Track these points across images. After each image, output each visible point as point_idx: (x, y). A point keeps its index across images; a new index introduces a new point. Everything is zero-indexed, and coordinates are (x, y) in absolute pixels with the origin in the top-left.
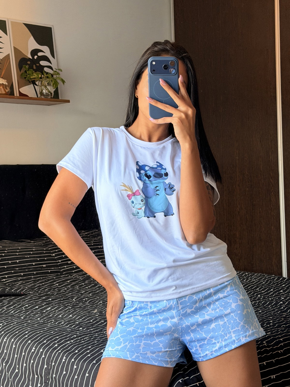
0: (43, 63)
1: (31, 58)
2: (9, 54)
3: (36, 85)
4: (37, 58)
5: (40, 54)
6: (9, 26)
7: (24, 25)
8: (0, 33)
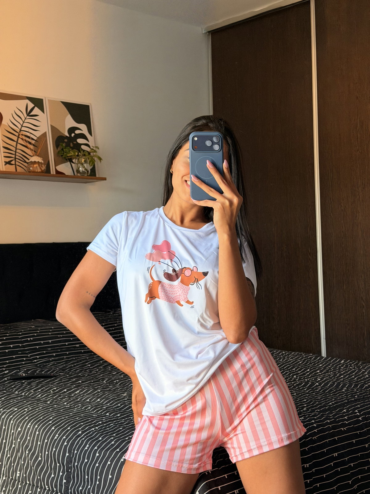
0: (80, 141)
1: (68, 135)
2: (46, 132)
3: (73, 162)
4: (74, 136)
5: (77, 132)
6: (46, 105)
7: (61, 103)
8: (36, 111)
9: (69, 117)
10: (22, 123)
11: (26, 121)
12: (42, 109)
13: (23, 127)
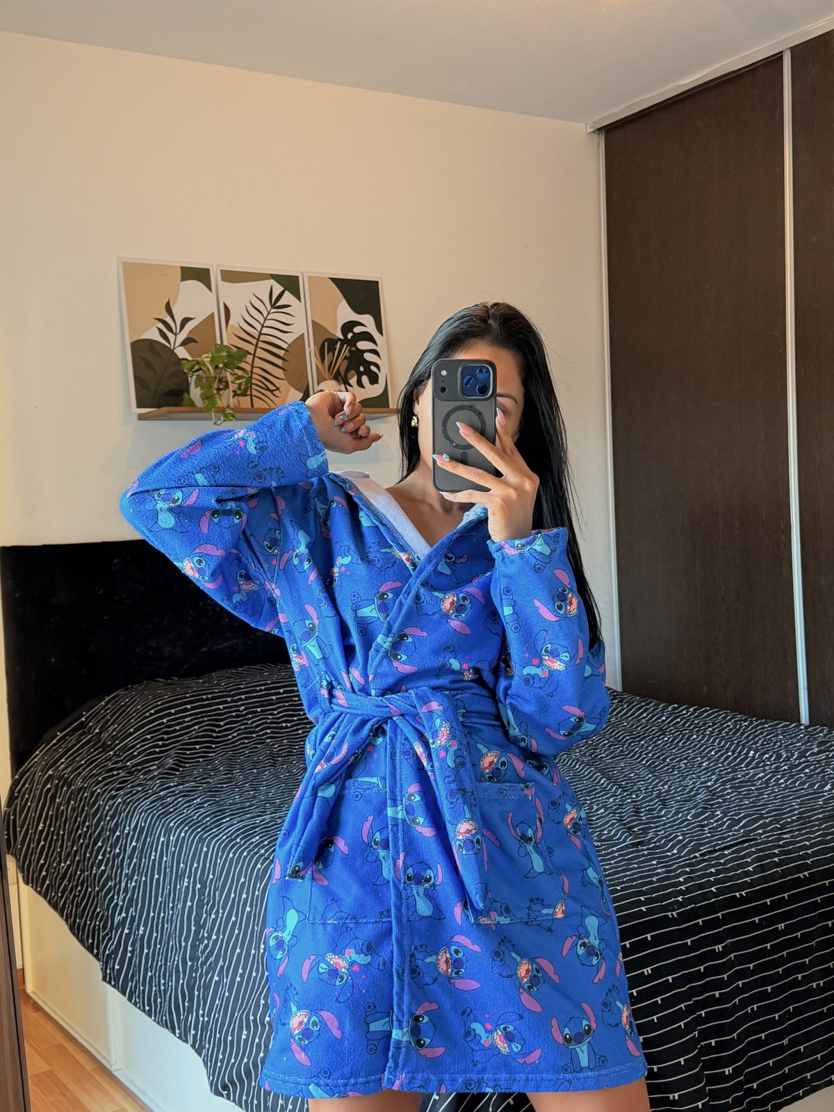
0: (362, 345)
1: (342, 337)
2: (303, 334)
4: (352, 337)
5: (357, 330)
6: (304, 286)
7: (330, 281)
8: (288, 298)
9: (344, 304)
10: (262, 320)
11: (269, 317)
12: (297, 294)
13: (264, 329)
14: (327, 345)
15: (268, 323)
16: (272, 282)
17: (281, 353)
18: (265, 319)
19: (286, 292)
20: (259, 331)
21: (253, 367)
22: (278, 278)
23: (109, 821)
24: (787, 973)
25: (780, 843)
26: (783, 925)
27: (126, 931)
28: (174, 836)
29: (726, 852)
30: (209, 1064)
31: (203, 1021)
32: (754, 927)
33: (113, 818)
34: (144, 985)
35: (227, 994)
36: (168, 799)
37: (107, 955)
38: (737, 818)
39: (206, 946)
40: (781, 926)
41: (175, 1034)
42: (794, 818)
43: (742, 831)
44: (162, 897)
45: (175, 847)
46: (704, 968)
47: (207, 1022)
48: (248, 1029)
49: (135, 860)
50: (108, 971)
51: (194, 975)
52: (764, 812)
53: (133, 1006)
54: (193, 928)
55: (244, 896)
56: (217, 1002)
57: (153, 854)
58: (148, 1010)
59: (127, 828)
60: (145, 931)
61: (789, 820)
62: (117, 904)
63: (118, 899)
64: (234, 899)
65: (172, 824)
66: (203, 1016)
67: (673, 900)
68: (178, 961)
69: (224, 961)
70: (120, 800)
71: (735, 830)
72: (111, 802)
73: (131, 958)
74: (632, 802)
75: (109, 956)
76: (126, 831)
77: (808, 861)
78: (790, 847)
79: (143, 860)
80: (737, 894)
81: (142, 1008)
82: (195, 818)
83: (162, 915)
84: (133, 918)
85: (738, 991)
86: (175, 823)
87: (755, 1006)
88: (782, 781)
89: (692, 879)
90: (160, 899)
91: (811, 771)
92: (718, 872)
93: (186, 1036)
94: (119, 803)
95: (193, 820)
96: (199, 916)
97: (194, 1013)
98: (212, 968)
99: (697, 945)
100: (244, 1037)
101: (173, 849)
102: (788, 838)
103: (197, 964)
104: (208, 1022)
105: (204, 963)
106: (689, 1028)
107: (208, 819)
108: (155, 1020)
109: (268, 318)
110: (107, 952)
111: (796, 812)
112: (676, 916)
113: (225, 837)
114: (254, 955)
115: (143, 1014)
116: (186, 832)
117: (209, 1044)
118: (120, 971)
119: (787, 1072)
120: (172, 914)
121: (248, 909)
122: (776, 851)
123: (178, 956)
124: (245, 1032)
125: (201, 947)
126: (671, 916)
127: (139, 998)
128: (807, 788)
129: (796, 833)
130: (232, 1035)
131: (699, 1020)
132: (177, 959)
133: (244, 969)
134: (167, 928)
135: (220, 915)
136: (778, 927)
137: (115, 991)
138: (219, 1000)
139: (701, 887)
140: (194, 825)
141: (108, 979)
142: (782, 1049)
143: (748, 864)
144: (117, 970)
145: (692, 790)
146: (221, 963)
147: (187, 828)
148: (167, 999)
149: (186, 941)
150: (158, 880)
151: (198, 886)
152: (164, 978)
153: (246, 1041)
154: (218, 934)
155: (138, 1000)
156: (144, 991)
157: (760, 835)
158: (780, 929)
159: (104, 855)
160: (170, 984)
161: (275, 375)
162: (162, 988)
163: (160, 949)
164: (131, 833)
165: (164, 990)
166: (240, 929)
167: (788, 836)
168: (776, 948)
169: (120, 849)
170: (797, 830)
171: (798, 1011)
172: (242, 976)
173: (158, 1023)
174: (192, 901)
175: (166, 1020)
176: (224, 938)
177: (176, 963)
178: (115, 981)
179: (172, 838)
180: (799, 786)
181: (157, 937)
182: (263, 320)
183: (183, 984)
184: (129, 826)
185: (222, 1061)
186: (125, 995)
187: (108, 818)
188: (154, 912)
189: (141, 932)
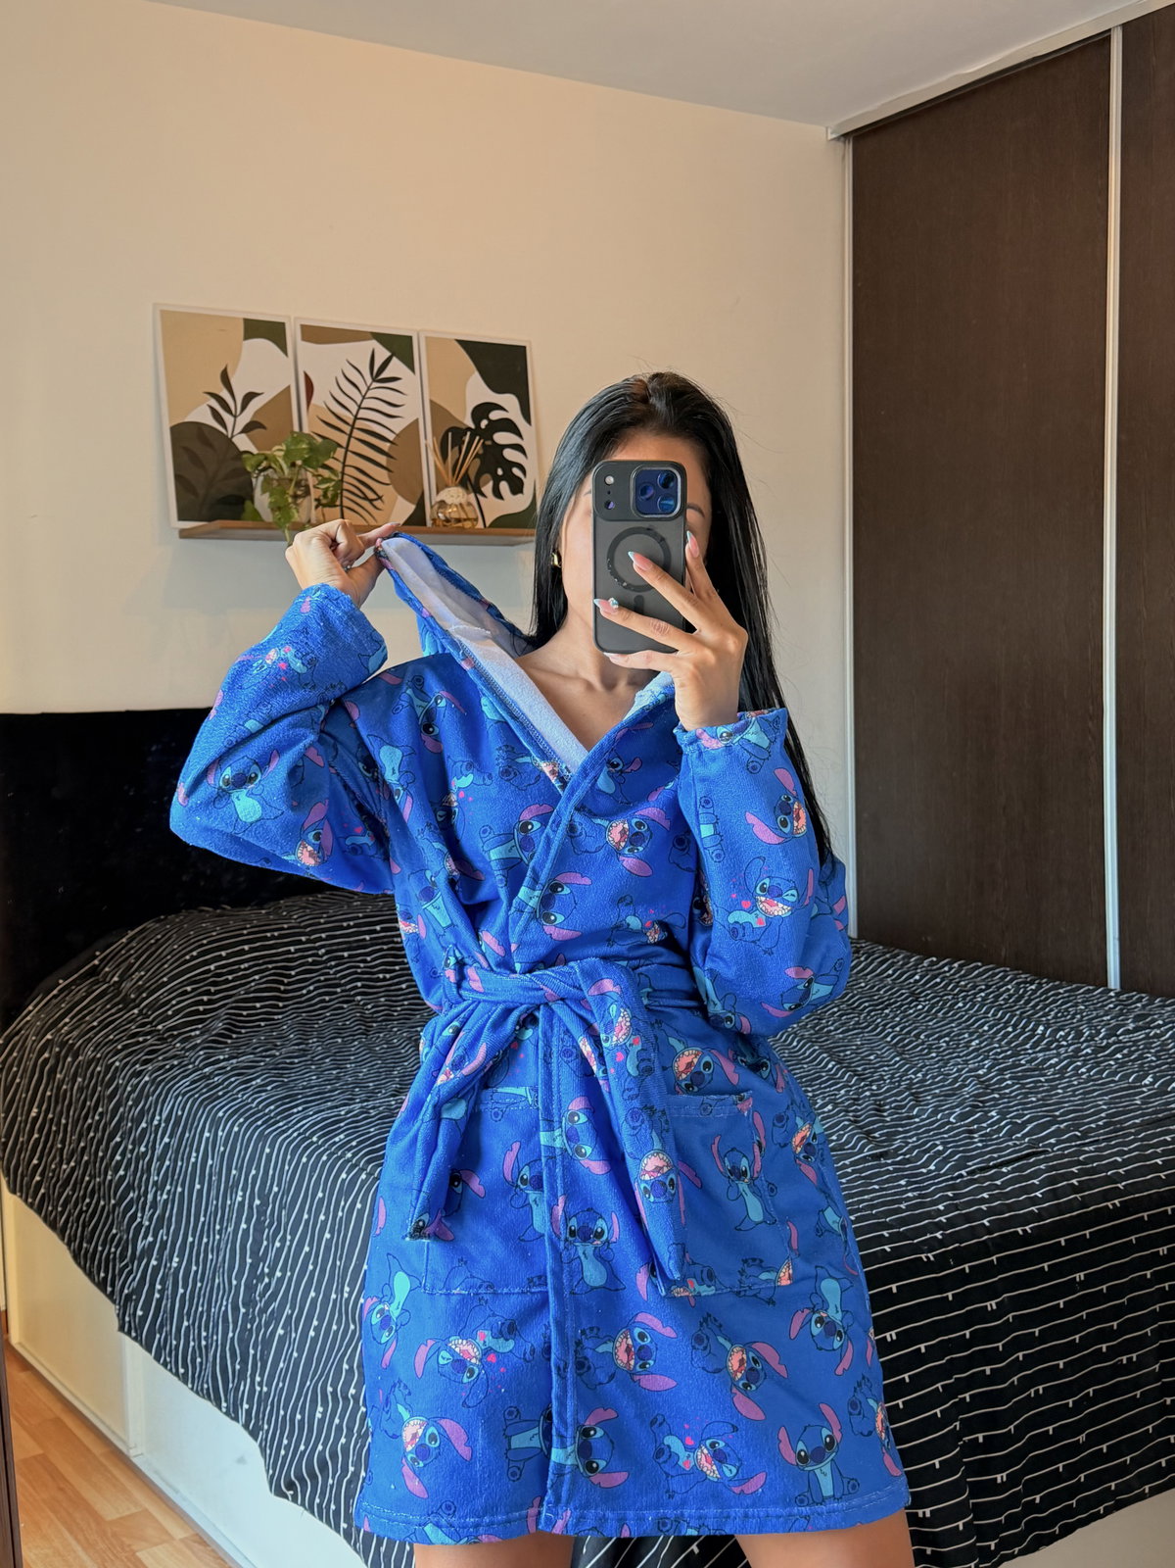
0: (501, 438)
2: (417, 421)
4: (486, 425)
5: (495, 415)
6: (420, 351)
7: (456, 344)
8: (396, 367)
9: (476, 378)
10: (358, 399)
11: (369, 395)
13: (361, 411)
14: (451, 437)
15: (367, 403)
16: (374, 344)
17: (385, 446)
18: (364, 397)
19: (394, 359)
20: (354, 413)
21: (344, 465)
22: (384, 339)
23: (131, 1107)
24: (1086, 1342)
25: (1081, 1158)
26: (1082, 1274)
27: (154, 1262)
28: (223, 1130)
29: (1004, 1170)
30: (268, 1451)
31: (260, 1392)
32: (1041, 1275)
33: (136, 1103)
34: (178, 1339)
35: (295, 1354)
36: (216, 1079)
37: (127, 1295)
38: (1019, 1121)
39: (268, 1285)
40: (1080, 1276)
41: (220, 1408)
42: (1100, 1123)
43: (1027, 1140)
44: (205, 1216)
45: (225, 1146)
46: (970, 1333)
47: (266, 1393)
48: (325, 1404)
49: (167, 1163)
50: (127, 1319)
51: (249, 1326)
52: (1057, 1113)
53: (162, 1368)
54: (249, 1261)
55: (322, 1217)
56: (281, 1365)
57: (194, 1154)
58: (183, 1374)
59: (157, 1118)
60: (180, 1263)
61: (1093, 1126)
62: (140, 1225)
63: (142, 1218)
64: (307, 1221)
65: (220, 1114)
66: (261, 1384)
67: (929, 1236)
68: (227, 1306)
69: (293, 1308)
70: (147, 1078)
71: (1017, 1139)
72: (134, 1081)
73: (160, 1301)
74: (872, 1095)
75: (128, 1297)
76: (156, 1122)
77: (1119, 1185)
78: (1095, 1165)
79: (180, 1163)
80: (1019, 1230)
81: (174, 1370)
82: (254, 1105)
83: (205, 1240)
84: (164, 1244)
85: (1017, 1366)
86: (225, 1112)
87: (1041, 1388)
88: (1083, 1070)
89: (956, 1207)
90: (202, 1219)
91: (1124, 1056)
92: (993, 1198)
93: (236, 1412)
94: (146, 1083)
95: (251, 1108)
96: (257, 1243)
97: (248, 1380)
98: (275, 1317)
99: (961, 1300)
100: (318, 1415)
101: (222, 1149)
102: (1091, 1152)
103: (254, 1311)
104: (268, 1394)
105: (263, 1311)
106: (948, 1417)
107: (272, 1107)
108: (192, 1389)
109: (367, 396)
110: (126, 1291)
111: (1103, 1115)
112: (932, 1259)
113: (295, 1134)
114: (335, 1301)
115: (176, 1378)
116: (241, 1126)
117: (269, 1424)
118: (144, 1318)
119: (1082, 1480)
120: (220, 1240)
121: (327, 1235)
122: (1074, 1170)
123: (227, 1300)
124: (320, 1409)
125: (260, 1288)
126: (925, 1260)
127: (170, 1356)
128: (1120, 1080)
129: (1103, 1145)
130: (302, 1413)
131: (962, 1407)
132: (224, 1303)
133: (321, 1320)
134: (212, 1260)
135: (288, 1243)
136: (1075, 1278)
137: (136, 1345)
138: (284, 1362)
139: (968, 1218)
140: (252, 1116)
141: (126, 1330)
142: (1077, 1448)
143: (1037, 1188)
144: (140, 1317)
145: (956, 1080)
146: (288, 1311)
147: (241, 1120)
148: (211, 1359)
149: (239, 1277)
150: (200, 1191)
151: (257, 1202)
152: (207, 1329)
153: (322, 1421)
154: (284, 1270)
155: (168, 1359)
156: (177, 1346)
157: (1052, 1145)
158: (1078, 1280)
159: (123, 1155)
160: (215, 1338)
161: (376, 478)
162: (203, 1343)
163: (201, 1288)
164: (163, 1125)
165: (206, 1346)
166: (315, 1264)
167: (1091, 1148)
168: (1072, 1307)
169: (146, 1146)
170: (1104, 1140)
171: (1100, 1396)
172: (318, 1329)
173: (197, 1393)
174: (248, 1222)
175: (208, 1389)
176: (292, 1275)
177: (223, 1308)
178: (136, 1332)
179: (220, 1133)
180: (1107, 1077)
181: (196, 1272)
182: (361, 398)
183: (233, 1339)
184: (160, 1115)
185: (287, 1448)
186: (150, 1352)
187: (130, 1103)
188: (194, 1236)
189: (174, 1265)
